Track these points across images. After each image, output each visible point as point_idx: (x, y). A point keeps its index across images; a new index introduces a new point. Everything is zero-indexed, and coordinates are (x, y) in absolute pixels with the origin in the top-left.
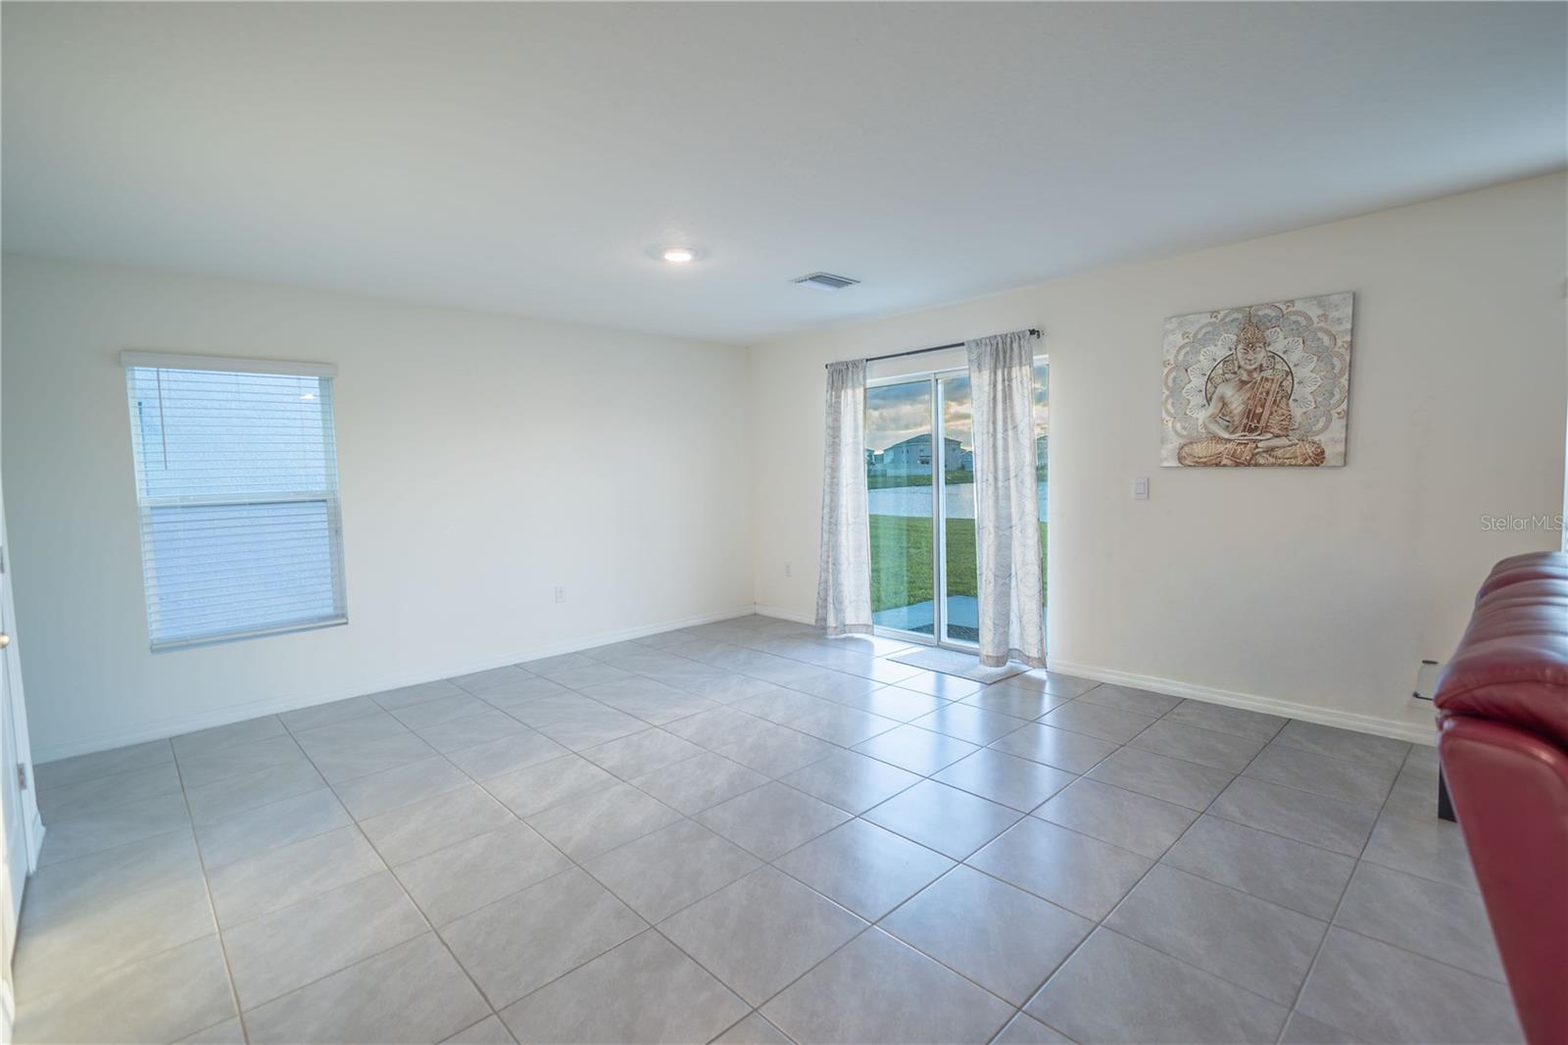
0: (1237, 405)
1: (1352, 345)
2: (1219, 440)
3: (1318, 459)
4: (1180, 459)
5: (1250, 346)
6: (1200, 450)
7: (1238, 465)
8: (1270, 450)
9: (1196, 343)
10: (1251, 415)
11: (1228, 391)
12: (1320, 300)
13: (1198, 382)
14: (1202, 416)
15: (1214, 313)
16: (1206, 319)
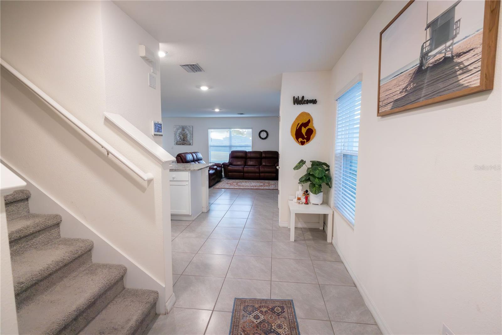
0: (182, 137)
1: (192, 132)
2: (180, 141)
3: (190, 144)
4: (176, 144)
5: (183, 131)
6: (179, 143)
7: (183, 145)
8: (186, 143)
9: (178, 129)
10: (183, 139)
11: (181, 136)
12: (189, 126)
13: (178, 134)
14: (179, 139)
15: (179, 126)
16: (178, 127)
